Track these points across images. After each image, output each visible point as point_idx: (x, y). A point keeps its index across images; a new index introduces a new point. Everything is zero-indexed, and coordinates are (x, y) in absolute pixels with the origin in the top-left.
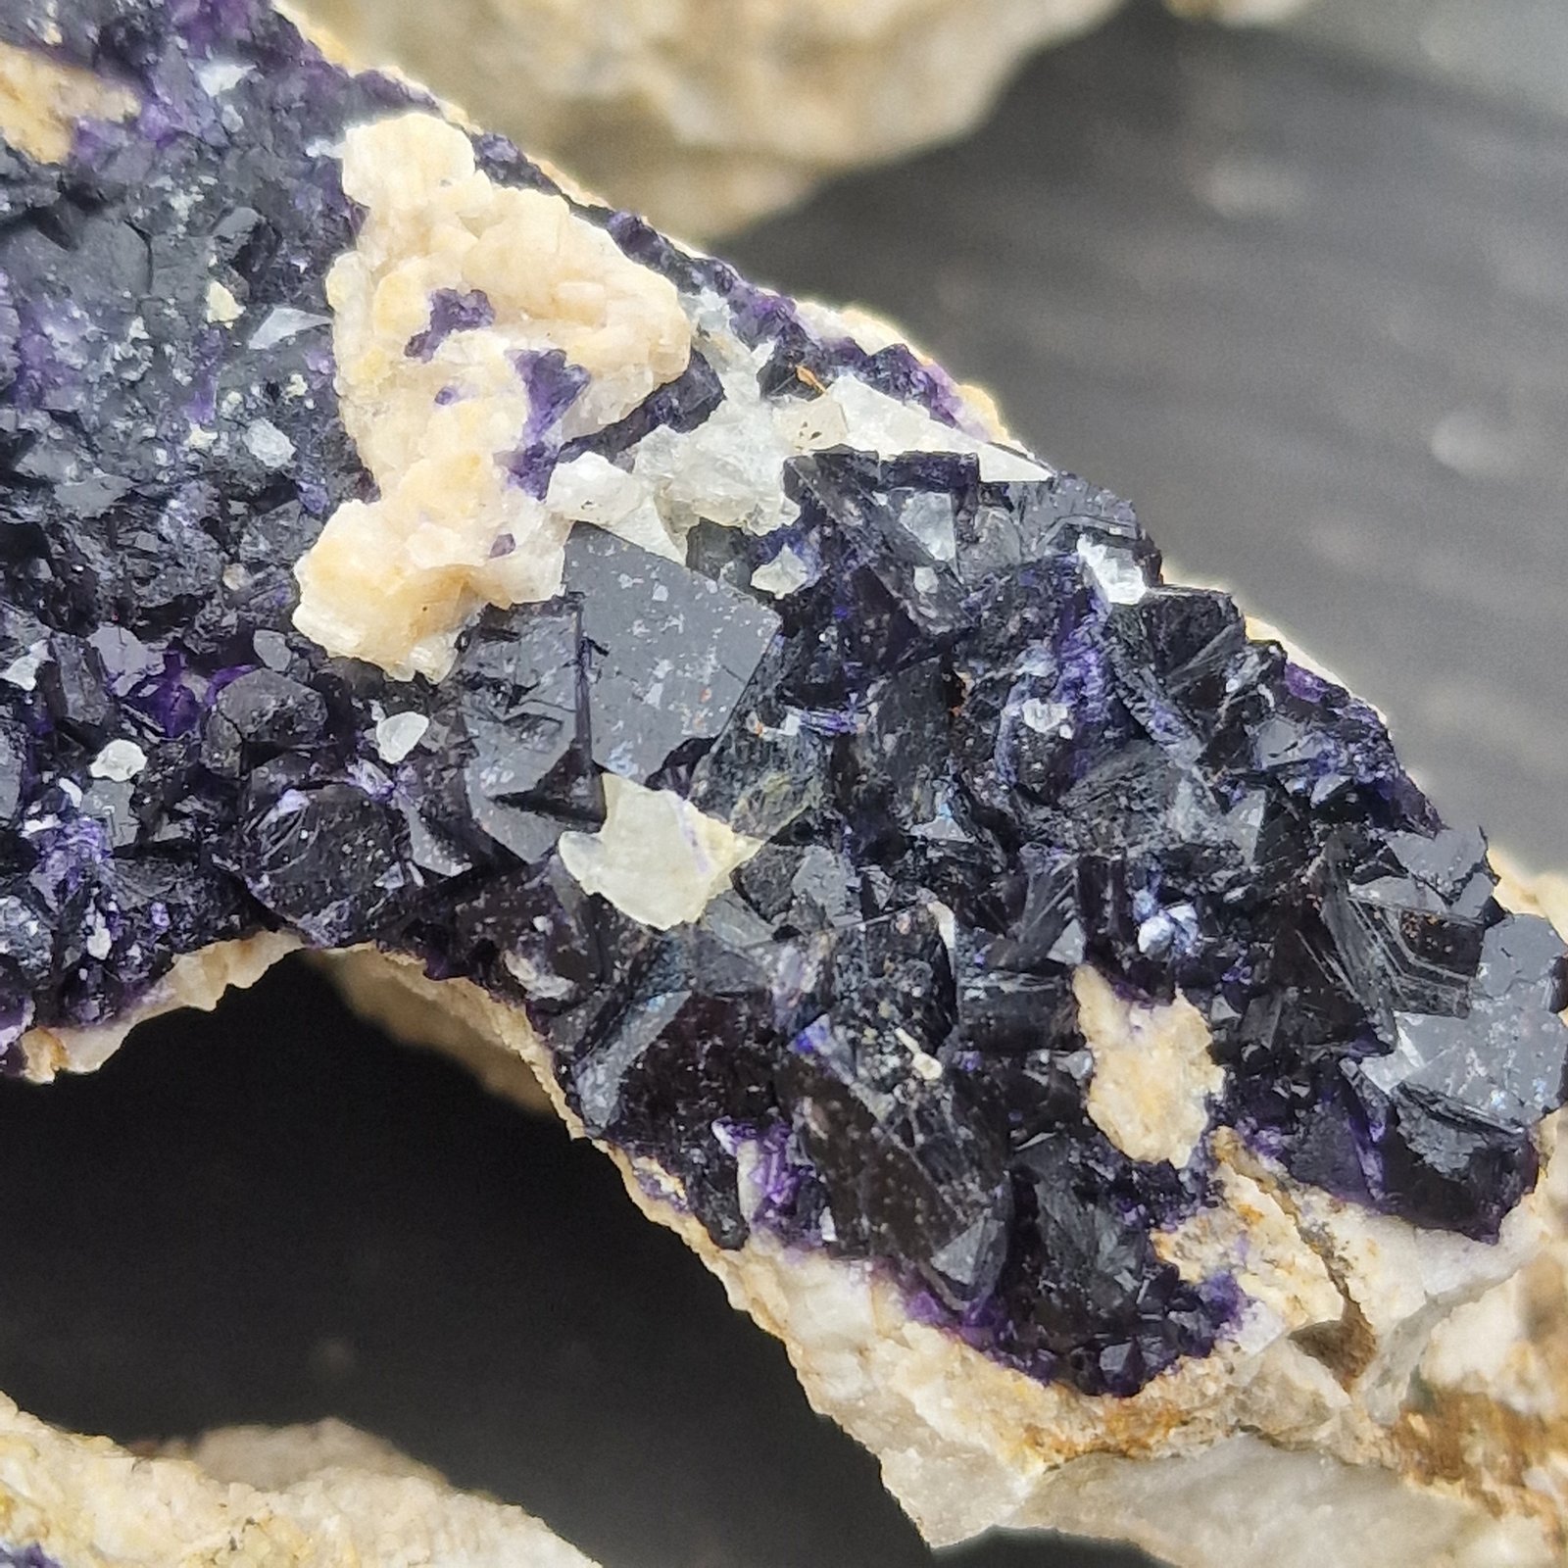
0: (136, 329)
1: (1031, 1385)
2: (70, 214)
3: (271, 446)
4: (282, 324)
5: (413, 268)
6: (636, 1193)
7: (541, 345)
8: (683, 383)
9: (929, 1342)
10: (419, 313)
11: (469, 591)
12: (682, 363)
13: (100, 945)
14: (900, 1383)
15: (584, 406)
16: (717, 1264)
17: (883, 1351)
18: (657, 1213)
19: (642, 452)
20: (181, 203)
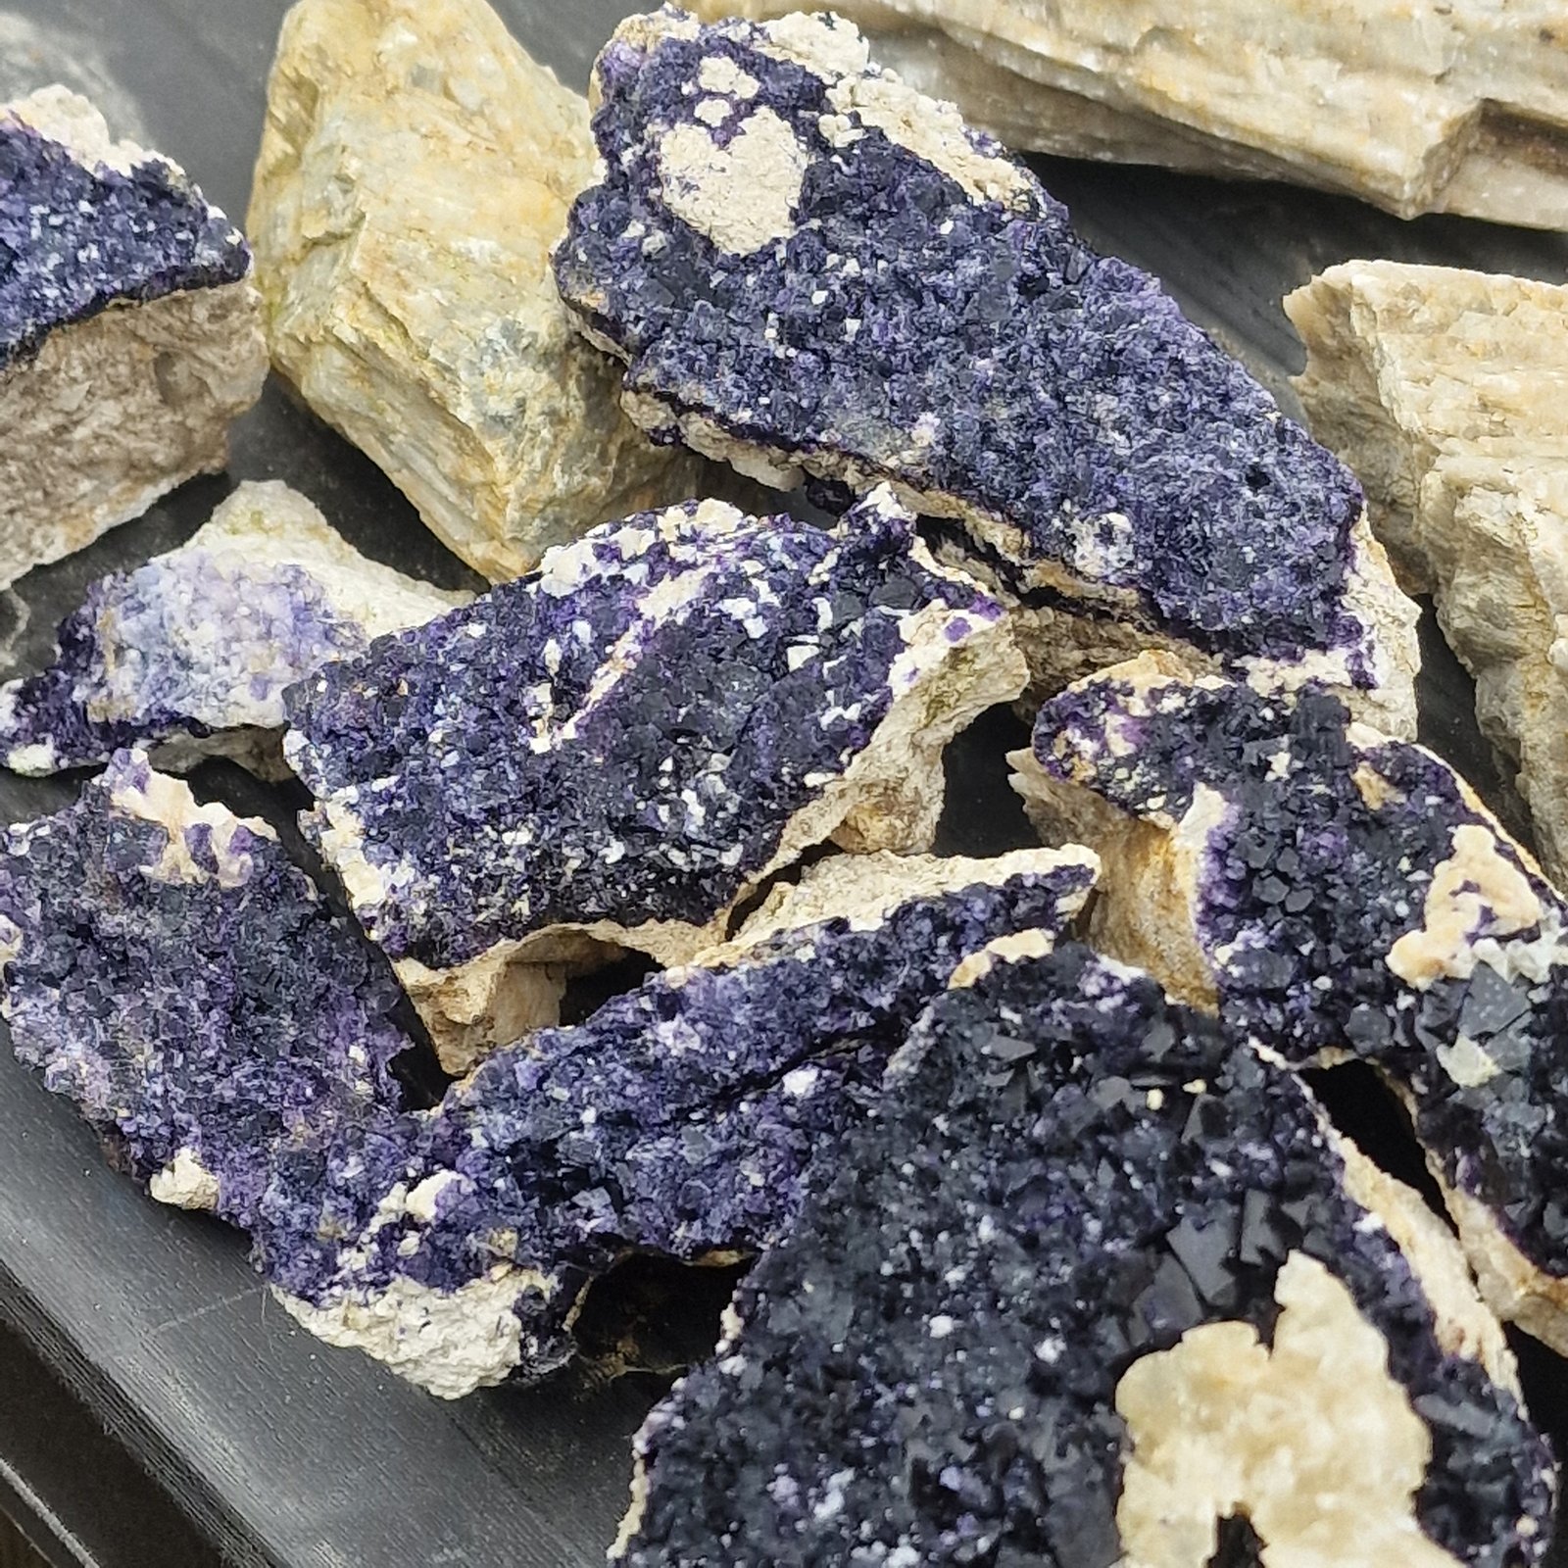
0: (1378, 864)
1: (1528, 1264)
2: (1373, 826)
3: (1402, 909)
4: (1420, 876)
5: (1463, 871)
6: (1428, 1162)
7: (1487, 904)
8: (1530, 930)
9: (1501, 1238)
10: (1459, 885)
11: (1441, 968)
12: (1532, 923)
13: (1298, 1032)
14: (1488, 1249)
15: (1494, 925)
16: (1446, 1193)
17: (1486, 1237)
18: (1432, 1171)
19: (1510, 946)
20: (1406, 833)
